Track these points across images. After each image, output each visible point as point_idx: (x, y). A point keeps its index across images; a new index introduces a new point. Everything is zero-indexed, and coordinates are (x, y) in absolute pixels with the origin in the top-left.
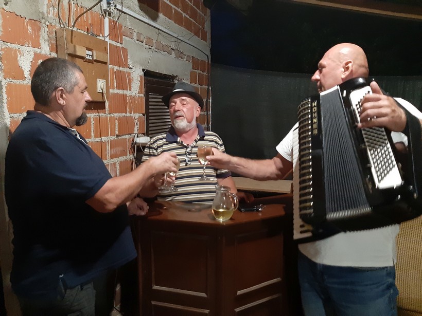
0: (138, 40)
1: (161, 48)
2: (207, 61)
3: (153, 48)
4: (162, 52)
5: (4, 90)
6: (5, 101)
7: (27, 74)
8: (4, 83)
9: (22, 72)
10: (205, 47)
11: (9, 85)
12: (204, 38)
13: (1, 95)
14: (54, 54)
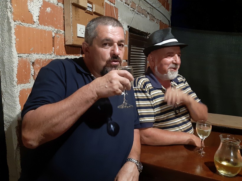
0: (125, 3)
1: (141, 12)
2: (168, 25)
3: (135, 11)
4: (141, 14)
5: (13, 31)
6: (14, 41)
7: (35, 19)
8: (13, 24)
9: (32, 16)
10: (168, 14)
11: (18, 27)
12: (167, 8)
13: (10, 36)
14: (60, 4)
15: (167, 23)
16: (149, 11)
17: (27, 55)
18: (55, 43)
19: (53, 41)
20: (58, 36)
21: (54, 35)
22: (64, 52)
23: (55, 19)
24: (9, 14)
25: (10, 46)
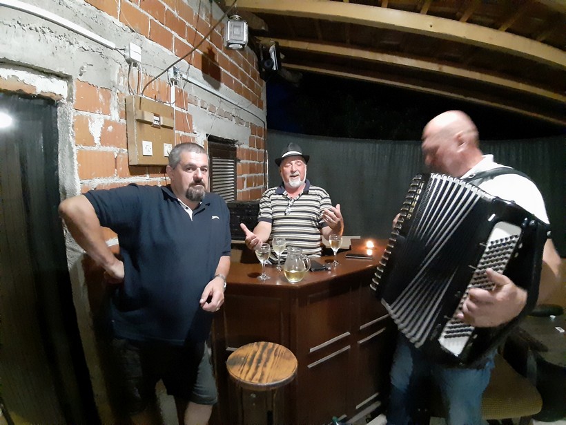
0: (201, 107)
1: (223, 115)
2: (263, 127)
3: (215, 114)
4: (223, 118)
5: (75, 156)
6: (76, 168)
7: (97, 140)
8: (75, 149)
9: (93, 138)
10: (262, 114)
11: (80, 152)
12: (261, 106)
13: (72, 162)
14: (123, 121)
15: (262, 125)
16: (234, 113)
17: (89, 180)
18: (118, 164)
19: (116, 162)
20: (120, 156)
21: (116, 155)
22: (128, 174)
23: (117, 137)
24: (71, 139)
25: (72, 173)
